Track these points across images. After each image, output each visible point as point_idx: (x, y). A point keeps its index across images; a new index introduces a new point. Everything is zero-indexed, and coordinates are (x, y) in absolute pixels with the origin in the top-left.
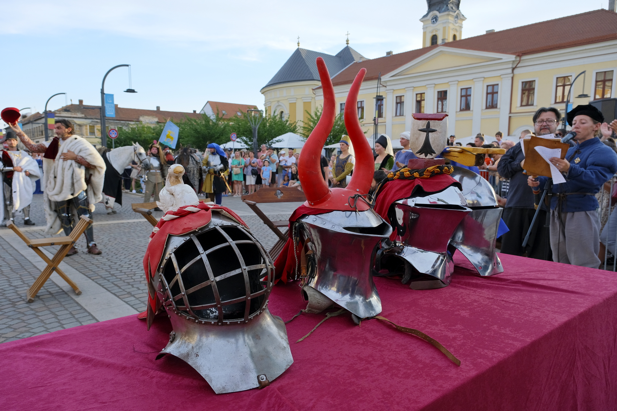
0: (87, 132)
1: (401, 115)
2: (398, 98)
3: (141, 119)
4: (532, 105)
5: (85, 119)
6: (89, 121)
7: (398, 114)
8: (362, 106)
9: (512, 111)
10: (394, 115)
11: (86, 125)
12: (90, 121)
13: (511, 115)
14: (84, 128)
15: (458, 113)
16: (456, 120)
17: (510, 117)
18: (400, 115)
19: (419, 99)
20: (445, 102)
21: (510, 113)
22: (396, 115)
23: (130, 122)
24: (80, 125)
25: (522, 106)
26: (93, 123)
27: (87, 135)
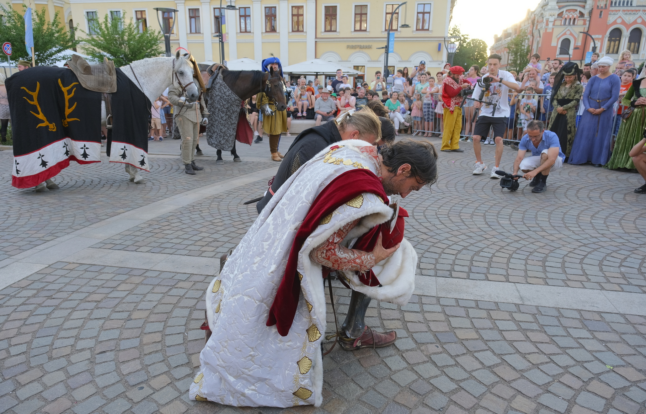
1: (198, 32)
2: (191, 10)
4: (335, 31)
7: (193, 31)
8: (144, 17)
9: (317, 37)
10: (189, 32)
13: (317, 40)
15: (264, 35)
16: (262, 42)
17: (316, 42)
18: (196, 33)
19: (217, 14)
20: (248, 21)
21: (316, 38)
22: (191, 33)
25: (325, 31)
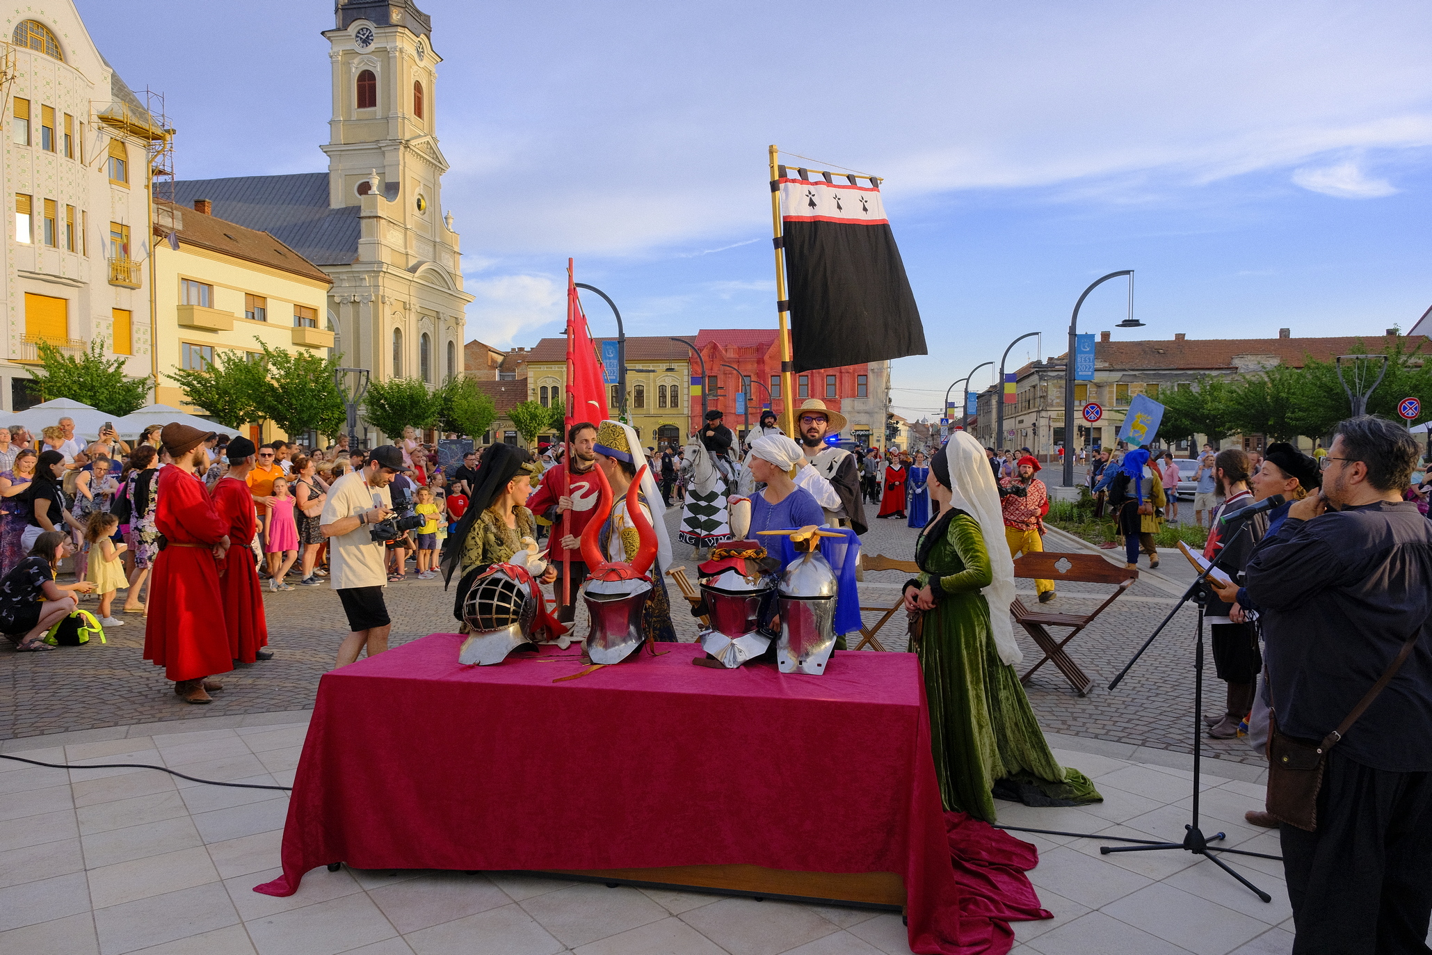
0: (1111, 398)
3: (1237, 362)
5: (1110, 371)
6: (1118, 375)
11: (1111, 384)
12: (1120, 374)
14: (1106, 390)
23: (1207, 372)
24: (1099, 386)
26: (1127, 379)
27: (1111, 404)
